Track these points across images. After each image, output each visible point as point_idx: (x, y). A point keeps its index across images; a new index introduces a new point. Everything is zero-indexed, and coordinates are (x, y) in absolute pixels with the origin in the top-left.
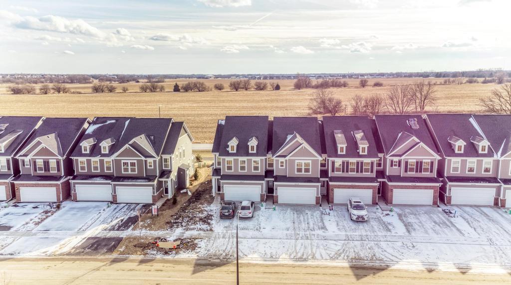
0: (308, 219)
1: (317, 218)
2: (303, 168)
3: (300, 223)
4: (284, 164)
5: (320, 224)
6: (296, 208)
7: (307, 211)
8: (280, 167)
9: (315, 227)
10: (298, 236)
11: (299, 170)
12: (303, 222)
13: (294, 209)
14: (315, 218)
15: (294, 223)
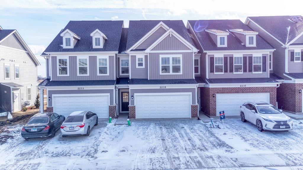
0: (187, 134)
1: (201, 131)
2: (171, 65)
3: (175, 139)
4: (144, 62)
5: (212, 139)
6: (162, 122)
7: (181, 125)
8: (137, 67)
9: (205, 144)
10: (177, 162)
11: (166, 69)
12: (180, 138)
13: (161, 123)
14: (198, 132)
15: (163, 140)
